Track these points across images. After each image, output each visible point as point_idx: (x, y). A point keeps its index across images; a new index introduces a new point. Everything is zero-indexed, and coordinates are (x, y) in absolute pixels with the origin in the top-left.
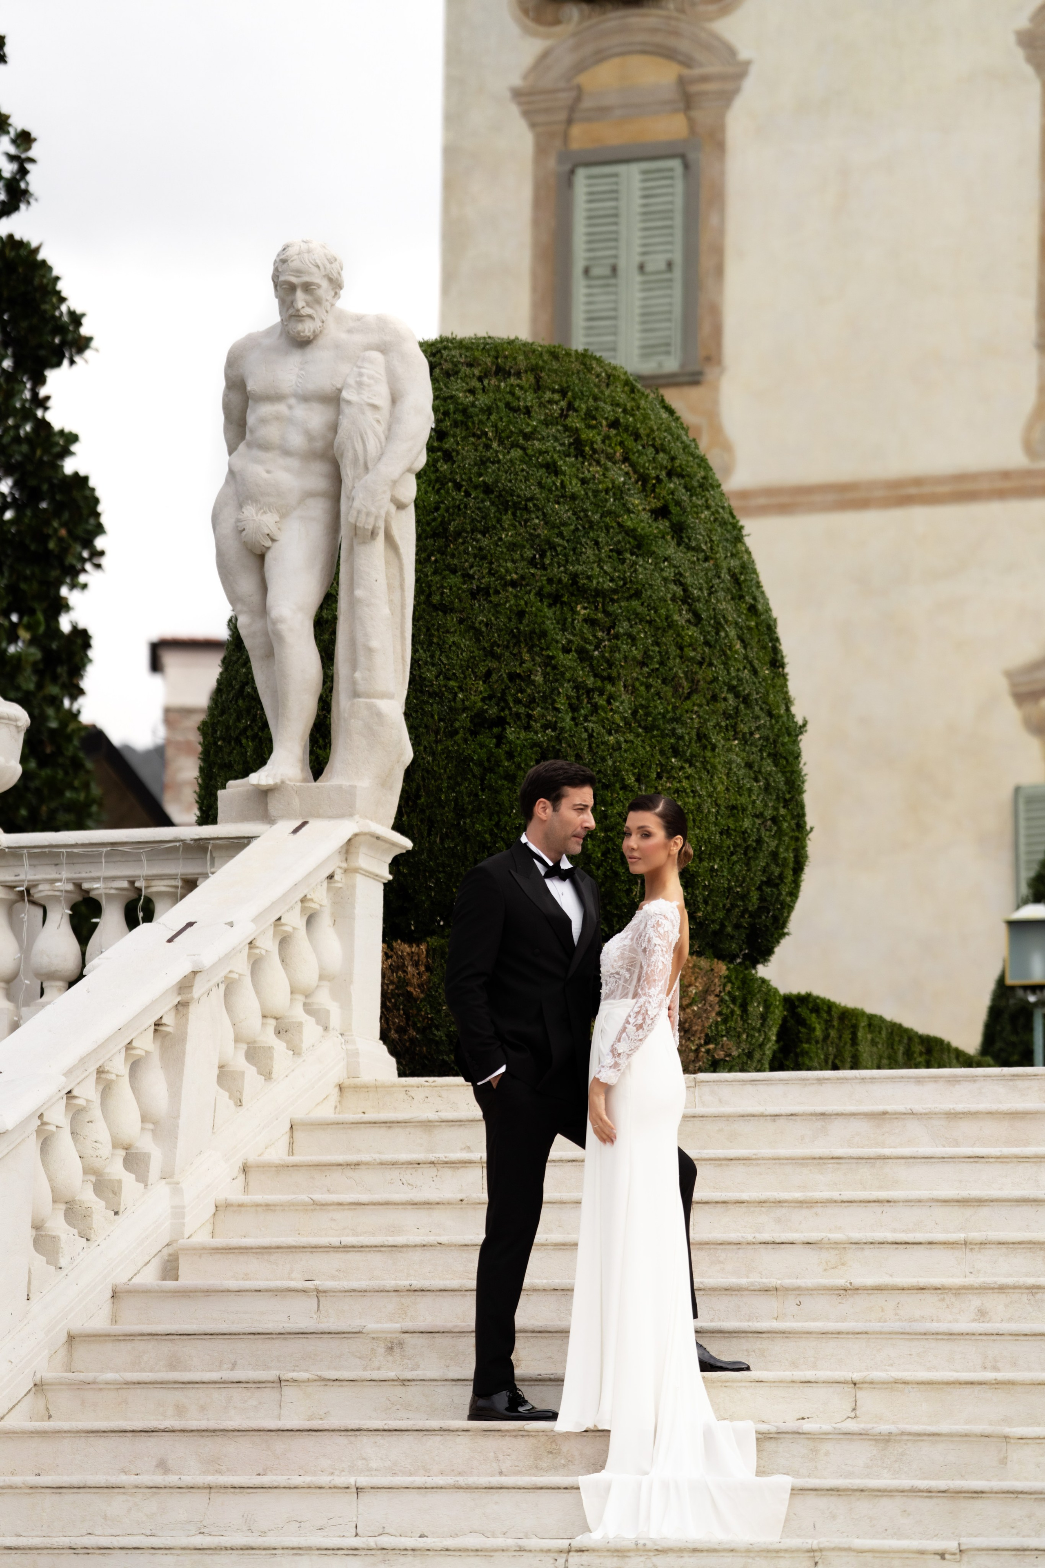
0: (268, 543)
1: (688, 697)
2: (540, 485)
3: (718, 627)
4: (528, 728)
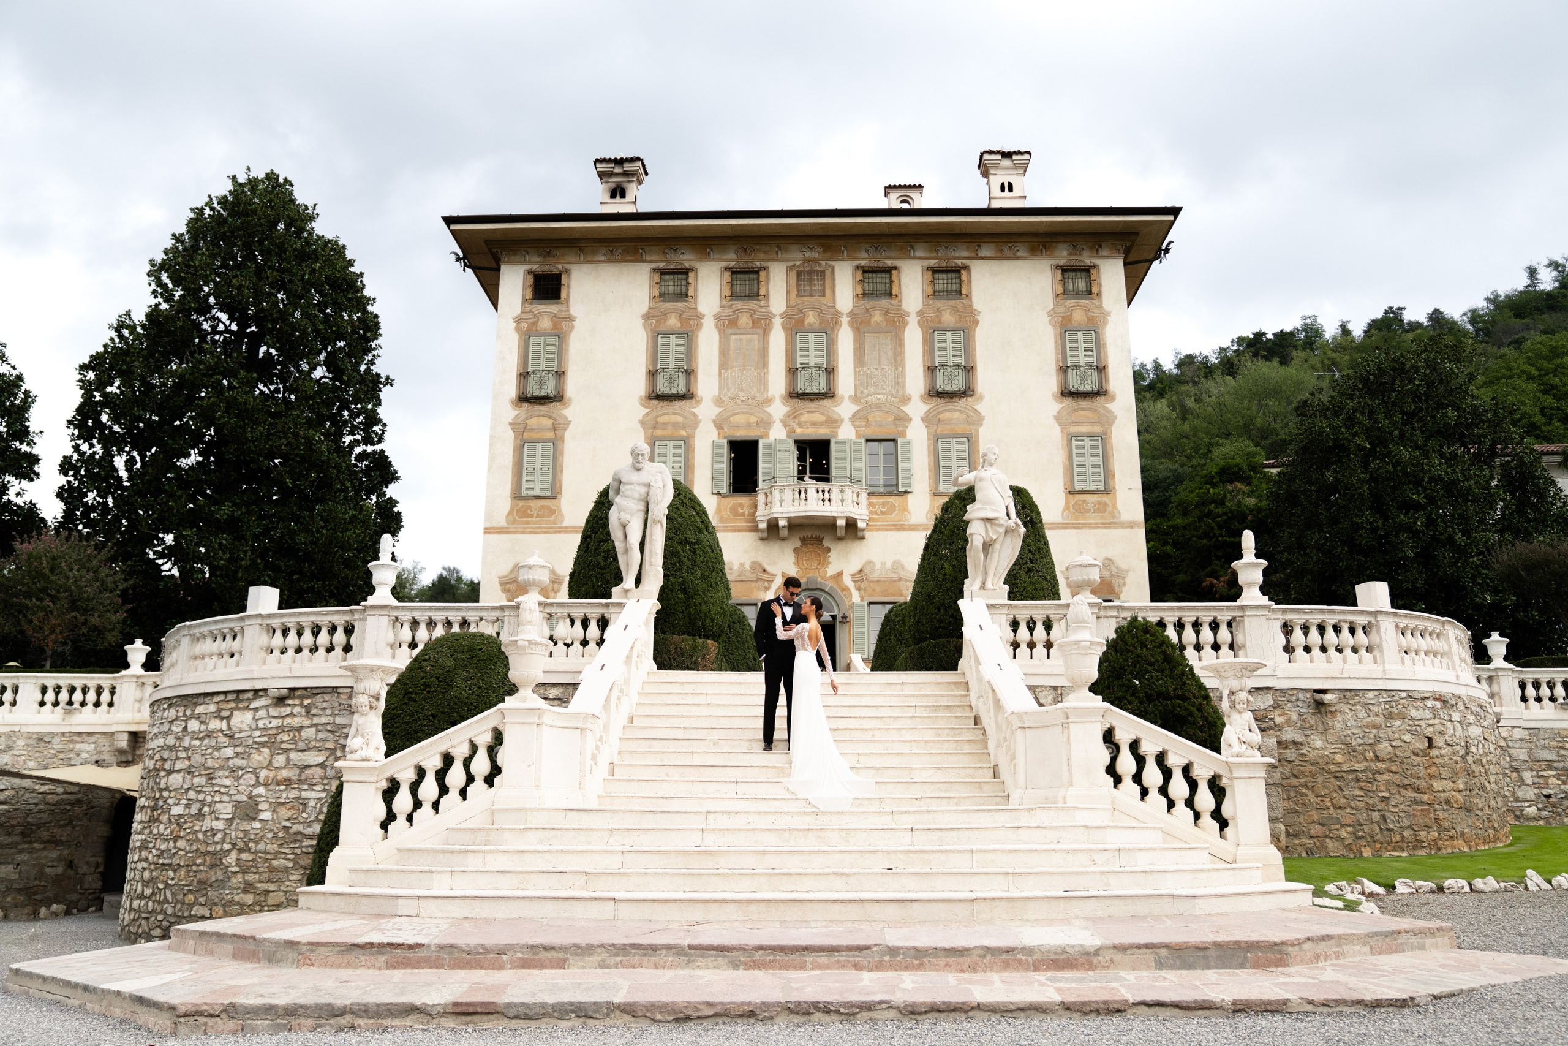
0: (627, 523)
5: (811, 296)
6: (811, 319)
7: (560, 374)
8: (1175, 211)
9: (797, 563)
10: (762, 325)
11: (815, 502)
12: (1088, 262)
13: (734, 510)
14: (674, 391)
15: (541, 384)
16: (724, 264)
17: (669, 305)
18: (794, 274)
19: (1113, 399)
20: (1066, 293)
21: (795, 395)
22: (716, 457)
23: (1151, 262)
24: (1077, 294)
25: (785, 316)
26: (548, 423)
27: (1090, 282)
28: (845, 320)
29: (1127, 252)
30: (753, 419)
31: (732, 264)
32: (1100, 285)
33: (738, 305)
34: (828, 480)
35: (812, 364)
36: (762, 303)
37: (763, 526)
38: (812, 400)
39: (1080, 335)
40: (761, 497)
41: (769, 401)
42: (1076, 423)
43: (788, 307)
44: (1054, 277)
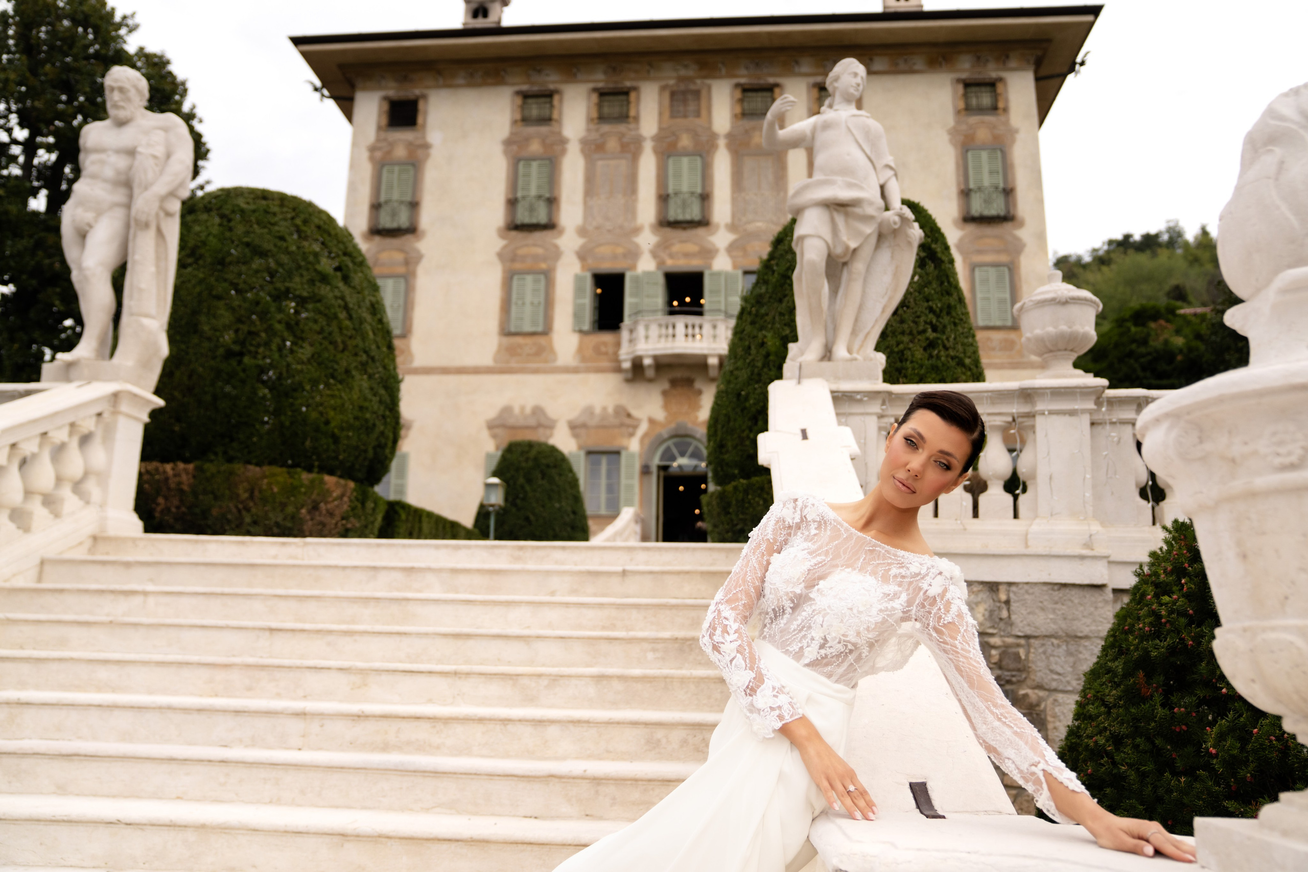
0: (87, 228)
1: (343, 351)
2: (275, 245)
3: (361, 323)
4: (255, 358)
5: (685, 116)
6: (685, 141)
7: (414, 205)
8: (1095, 11)
9: (666, 406)
10: (632, 149)
11: (683, 338)
12: (994, 75)
13: (597, 350)
14: (534, 221)
15: (394, 214)
16: (591, 85)
17: (532, 130)
18: (667, 95)
19: (1021, 224)
20: (969, 109)
21: (666, 223)
22: (579, 291)
23: (1064, 77)
24: (980, 110)
25: (657, 139)
26: (399, 257)
27: (996, 96)
28: (722, 143)
29: (1038, 65)
30: (620, 250)
31: (600, 85)
32: (1007, 101)
33: (606, 128)
34: (700, 314)
35: (685, 188)
36: (632, 126)
37: (627, 365)
38: (685, 229)
39: (984, 155)
40: (625, 334)
41: (637, 230)
42: (980, 252)
43: (661, 129)
44: (955, 92)
